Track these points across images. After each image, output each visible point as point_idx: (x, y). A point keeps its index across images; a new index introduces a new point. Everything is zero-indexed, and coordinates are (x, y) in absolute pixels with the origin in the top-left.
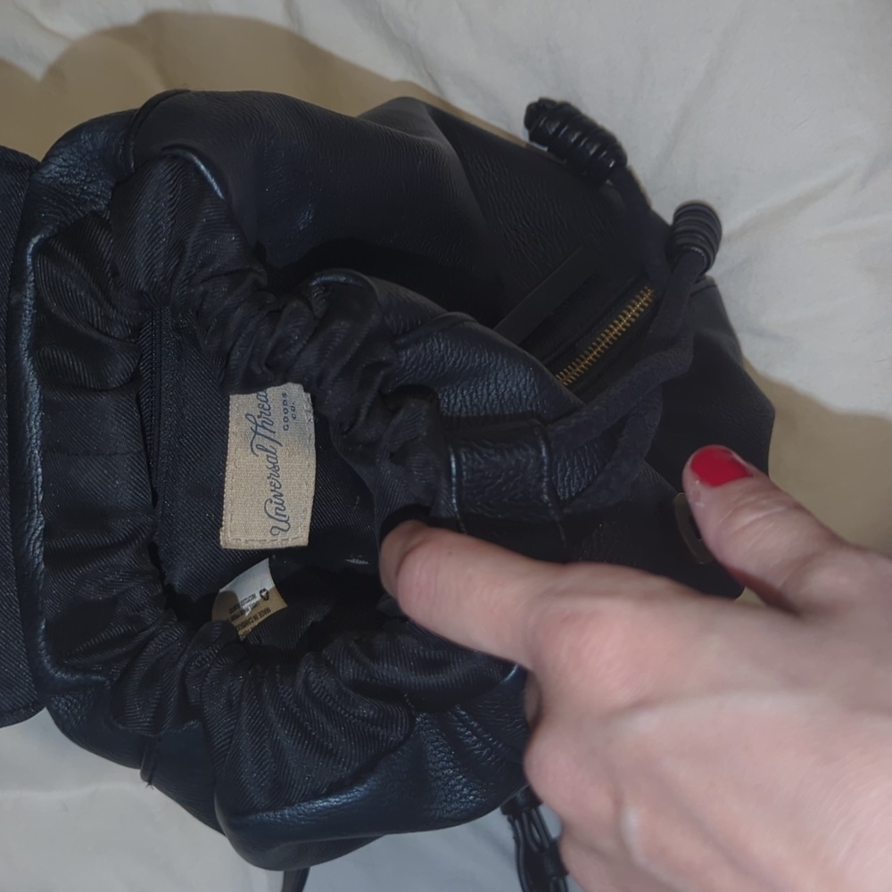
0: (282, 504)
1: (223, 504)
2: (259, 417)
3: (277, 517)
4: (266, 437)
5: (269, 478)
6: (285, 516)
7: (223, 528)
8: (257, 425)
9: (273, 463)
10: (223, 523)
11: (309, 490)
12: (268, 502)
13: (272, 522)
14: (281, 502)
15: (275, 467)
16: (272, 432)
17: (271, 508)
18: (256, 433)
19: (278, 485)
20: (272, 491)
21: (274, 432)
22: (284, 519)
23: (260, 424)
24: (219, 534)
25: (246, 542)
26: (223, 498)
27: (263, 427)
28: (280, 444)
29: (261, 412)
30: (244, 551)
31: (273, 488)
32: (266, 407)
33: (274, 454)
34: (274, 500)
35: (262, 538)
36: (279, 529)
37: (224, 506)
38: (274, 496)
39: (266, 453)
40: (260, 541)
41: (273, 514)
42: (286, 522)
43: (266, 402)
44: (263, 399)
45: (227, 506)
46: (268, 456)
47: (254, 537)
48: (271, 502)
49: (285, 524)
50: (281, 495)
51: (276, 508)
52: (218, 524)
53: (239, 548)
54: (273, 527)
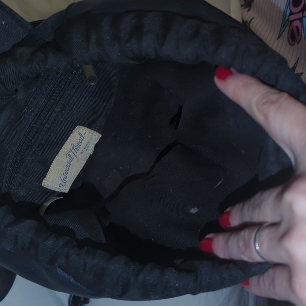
0: (66, 177)
1: (49, 170)
2: (75, 146)
3: (63, 180)
4: (73, 153)
5: (66, 166)
6: (65, 181)
7: (45, 179)
8: (73, 148)
9: (70, 162)
10: (46, 177)
11: (76, 174)
12: (63, 175)
13: (61, 182)
14: (66, 175)
15: (70, 163)
16: (76, 152)
17: (63, 177)
18: (71, 150)
19: (68, 169)
20: (65, 171)
21: (77, 153)
22: (65, 182)
23: (74, 149)
24: (43, 181)
25: (51, 186)
26: (49, 168)
27: (75, 150)
28: (76, 157)
29: (77, 145)
30: (49, 189)
31: (66, 170)
32: (80, 144)
33: (72, 159)
34: (65, 174)
35: (55, 186)
36: (62, 185)
37: (49, 171)
38: (65, 173)
39: (70, 157)
40: (55, 187)
41: (62, 179)
42: (65, 183)
43: (81, 143)
44: (81, 142)
45: (50, 171)
46: (70, 159)
47: (53, 185)
48: (64, 175)
49: (64, 184)
50: (67, 173)
51: (64, 177)
52: (44, 176)
53: (47, 188)
54: (61, 184)
